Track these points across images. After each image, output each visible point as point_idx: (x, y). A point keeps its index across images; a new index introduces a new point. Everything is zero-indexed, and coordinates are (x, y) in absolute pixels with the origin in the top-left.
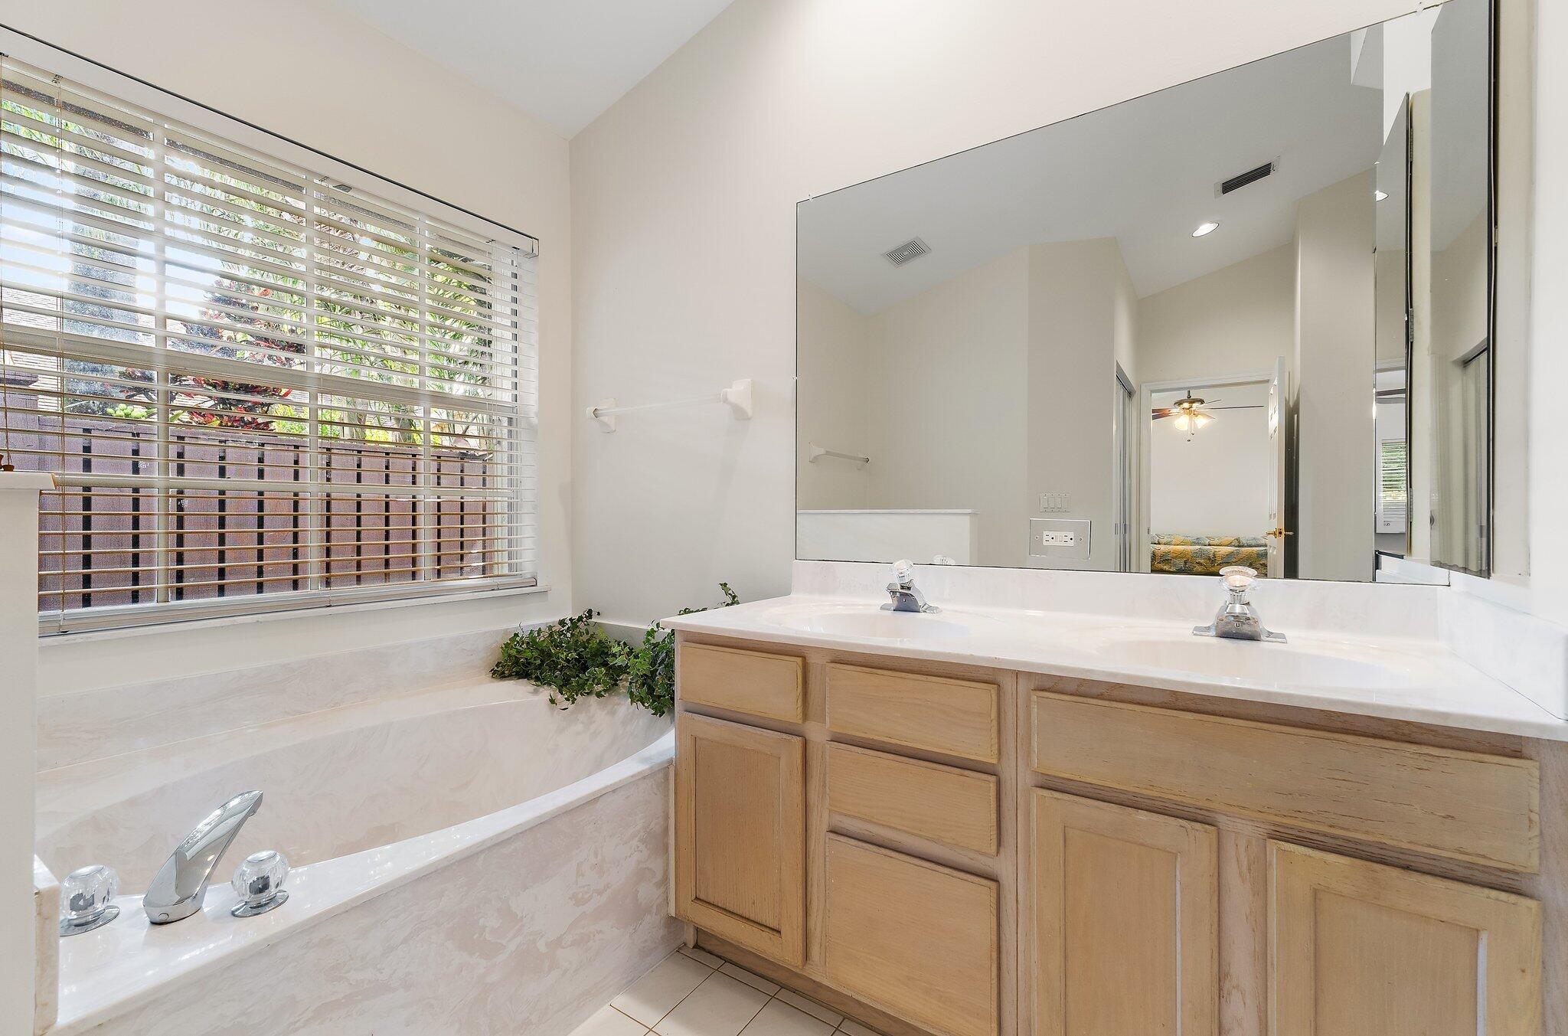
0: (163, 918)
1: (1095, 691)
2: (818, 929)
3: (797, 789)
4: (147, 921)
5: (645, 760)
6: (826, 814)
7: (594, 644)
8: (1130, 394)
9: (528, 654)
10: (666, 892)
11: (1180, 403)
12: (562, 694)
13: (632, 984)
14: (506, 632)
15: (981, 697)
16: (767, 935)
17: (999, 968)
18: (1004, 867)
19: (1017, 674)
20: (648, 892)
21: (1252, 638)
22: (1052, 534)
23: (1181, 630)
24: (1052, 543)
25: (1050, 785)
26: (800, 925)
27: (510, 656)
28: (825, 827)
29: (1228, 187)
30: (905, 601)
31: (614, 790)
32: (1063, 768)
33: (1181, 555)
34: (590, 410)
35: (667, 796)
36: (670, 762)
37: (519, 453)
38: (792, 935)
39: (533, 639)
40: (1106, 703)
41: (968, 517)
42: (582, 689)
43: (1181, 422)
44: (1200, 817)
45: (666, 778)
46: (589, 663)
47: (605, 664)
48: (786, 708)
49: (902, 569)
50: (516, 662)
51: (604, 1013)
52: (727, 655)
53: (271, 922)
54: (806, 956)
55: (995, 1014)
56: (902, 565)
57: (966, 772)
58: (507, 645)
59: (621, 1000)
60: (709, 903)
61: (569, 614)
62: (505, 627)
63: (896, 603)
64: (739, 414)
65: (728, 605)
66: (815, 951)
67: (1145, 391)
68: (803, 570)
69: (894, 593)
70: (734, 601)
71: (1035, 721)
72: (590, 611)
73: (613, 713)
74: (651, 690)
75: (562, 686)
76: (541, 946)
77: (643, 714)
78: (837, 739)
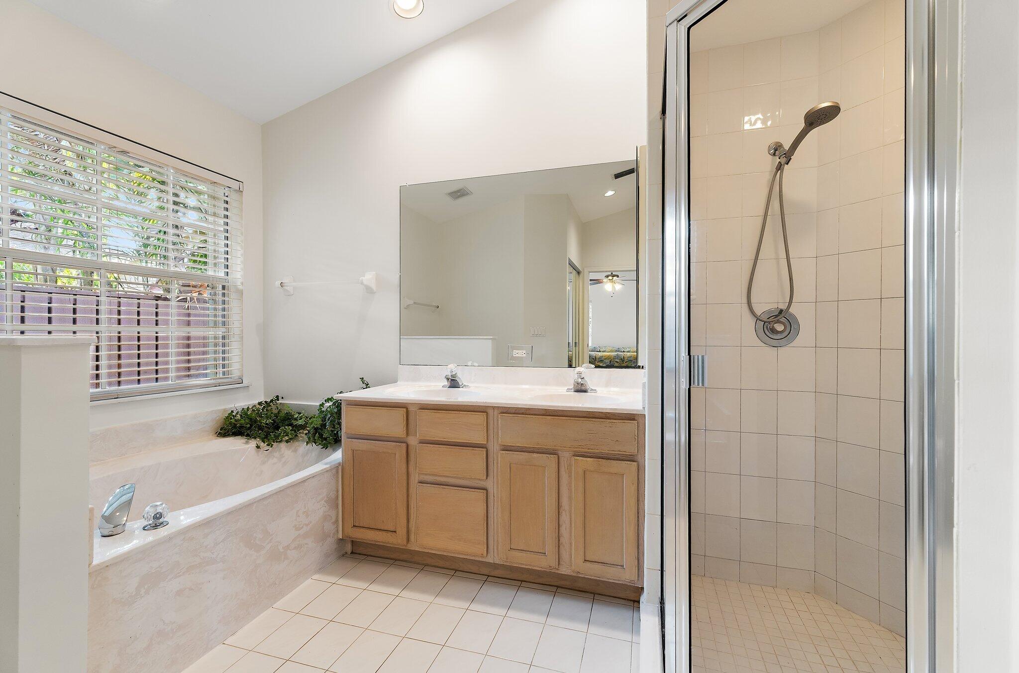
0: (111, 533)
1: (520, 412)
2: (413, 528)
3: (404, 466)
4: (100, 535)
5: (326, 464)
6: (417, 476)
7: (282, 414)
8: (579, 273)
9: (243, 421)
10: (337, 527)
11: (607, 276)
12: (264, 443)
13: (322, 569)
14: (225, 410)
15: (480, 418)
16: (389, 534)
17: (487, 524)
18: (489, 484)
19: (494, 408)
20: (329, 527)
21: (585, 391)
22: (517, 351)
23: (562, 390)
24: (517, 355)
25: (506, 449)
26: (405, 526)
27: (230, 423)
28: (417, 481)
29: (617, 176)
30: (454, 383)
31: (313, 477)
32: (509, 442)
33: (608, 357)
34: (278, 283)
35: (337, 481)
36: (339, 464)
37: (229, 306)
38: (401, 532)
39: (246, 414)
40: (524, 416)
41: (491, 341)
42: (277, 439)
43: (608, 286)
44: (553, 452)
45: (337, 472)
46: (280, 424)
47: (291, 425)
48: (398, 431)
49: (451, 368)
50: (235, 426)
51: (309, 581)
52: (369, 410)
53: (162, 532)
54: (408, 540)
55: (485, 541)
56: (452, 366)
57: (475, 449)
58: (227, 417)
59: (316, 577)
60: (361, 527)
61: (262, 399)
62: (223, 407)
63: (449, 384)
64: (369, 290)
65: (364, 388)
66: (412, 537)
67: (586, 271)
68: (403, 370)
69: (448, 379)
70: (367, 386)
71: (500, 425)
72: (277, 397)
73: (295, 451)
74: (321, 436)
75: (264, 438)
76: (281, 548)
77: (315, 449)
78: (422, 442)
